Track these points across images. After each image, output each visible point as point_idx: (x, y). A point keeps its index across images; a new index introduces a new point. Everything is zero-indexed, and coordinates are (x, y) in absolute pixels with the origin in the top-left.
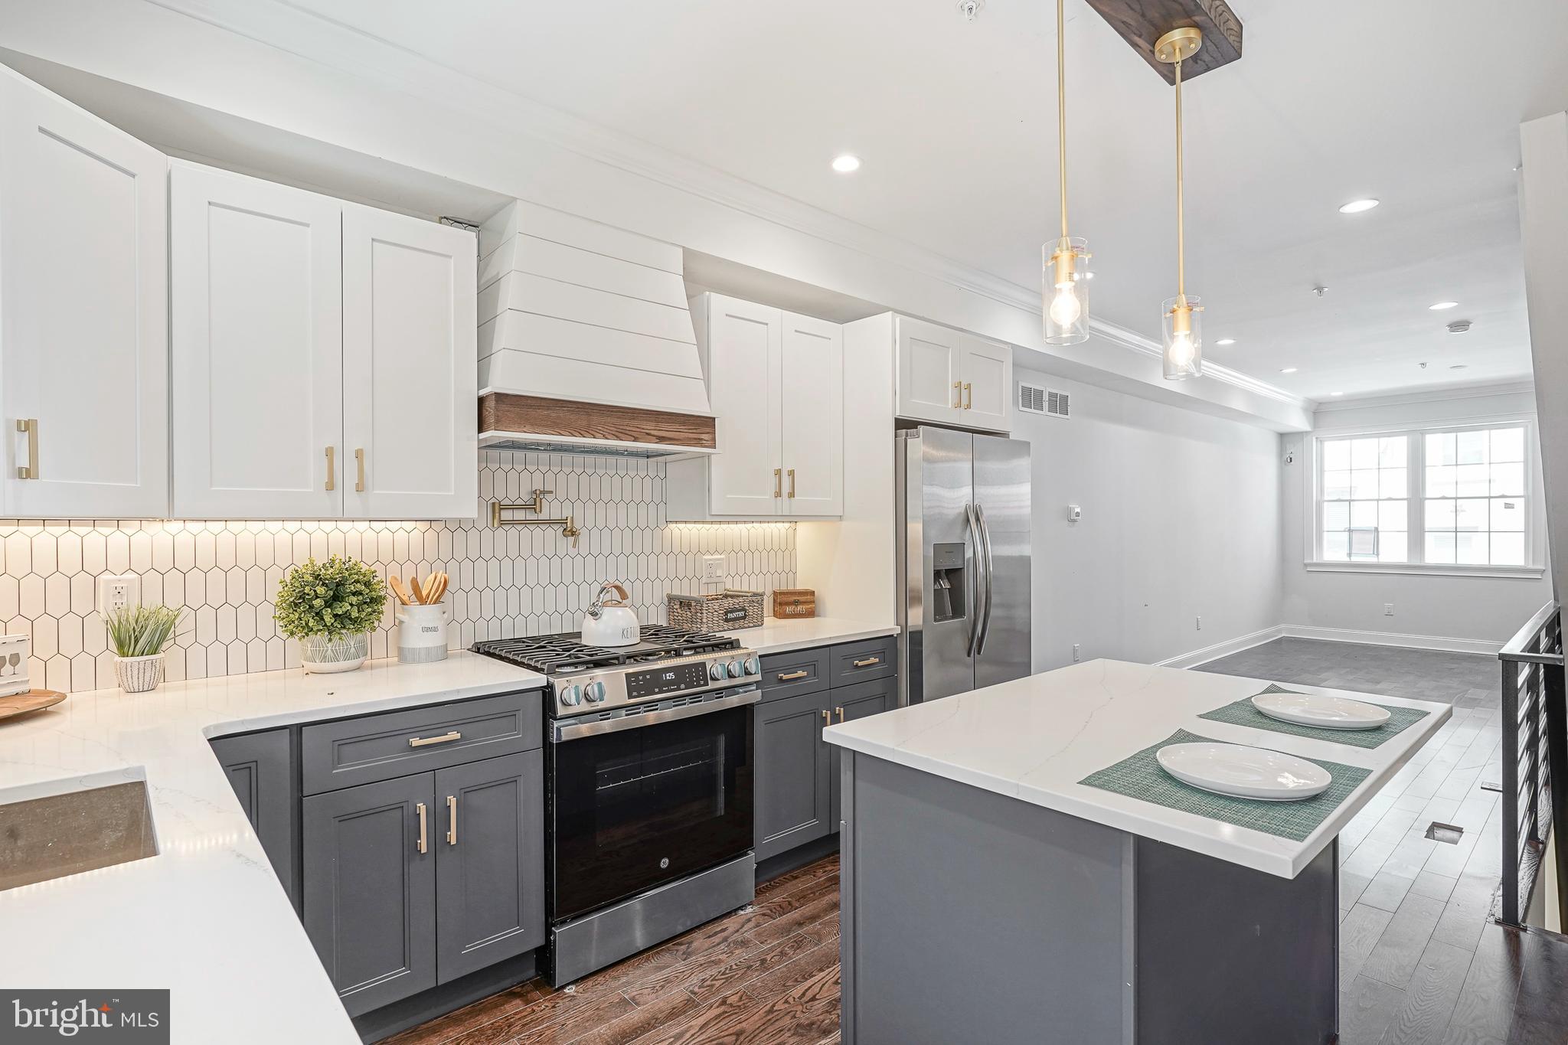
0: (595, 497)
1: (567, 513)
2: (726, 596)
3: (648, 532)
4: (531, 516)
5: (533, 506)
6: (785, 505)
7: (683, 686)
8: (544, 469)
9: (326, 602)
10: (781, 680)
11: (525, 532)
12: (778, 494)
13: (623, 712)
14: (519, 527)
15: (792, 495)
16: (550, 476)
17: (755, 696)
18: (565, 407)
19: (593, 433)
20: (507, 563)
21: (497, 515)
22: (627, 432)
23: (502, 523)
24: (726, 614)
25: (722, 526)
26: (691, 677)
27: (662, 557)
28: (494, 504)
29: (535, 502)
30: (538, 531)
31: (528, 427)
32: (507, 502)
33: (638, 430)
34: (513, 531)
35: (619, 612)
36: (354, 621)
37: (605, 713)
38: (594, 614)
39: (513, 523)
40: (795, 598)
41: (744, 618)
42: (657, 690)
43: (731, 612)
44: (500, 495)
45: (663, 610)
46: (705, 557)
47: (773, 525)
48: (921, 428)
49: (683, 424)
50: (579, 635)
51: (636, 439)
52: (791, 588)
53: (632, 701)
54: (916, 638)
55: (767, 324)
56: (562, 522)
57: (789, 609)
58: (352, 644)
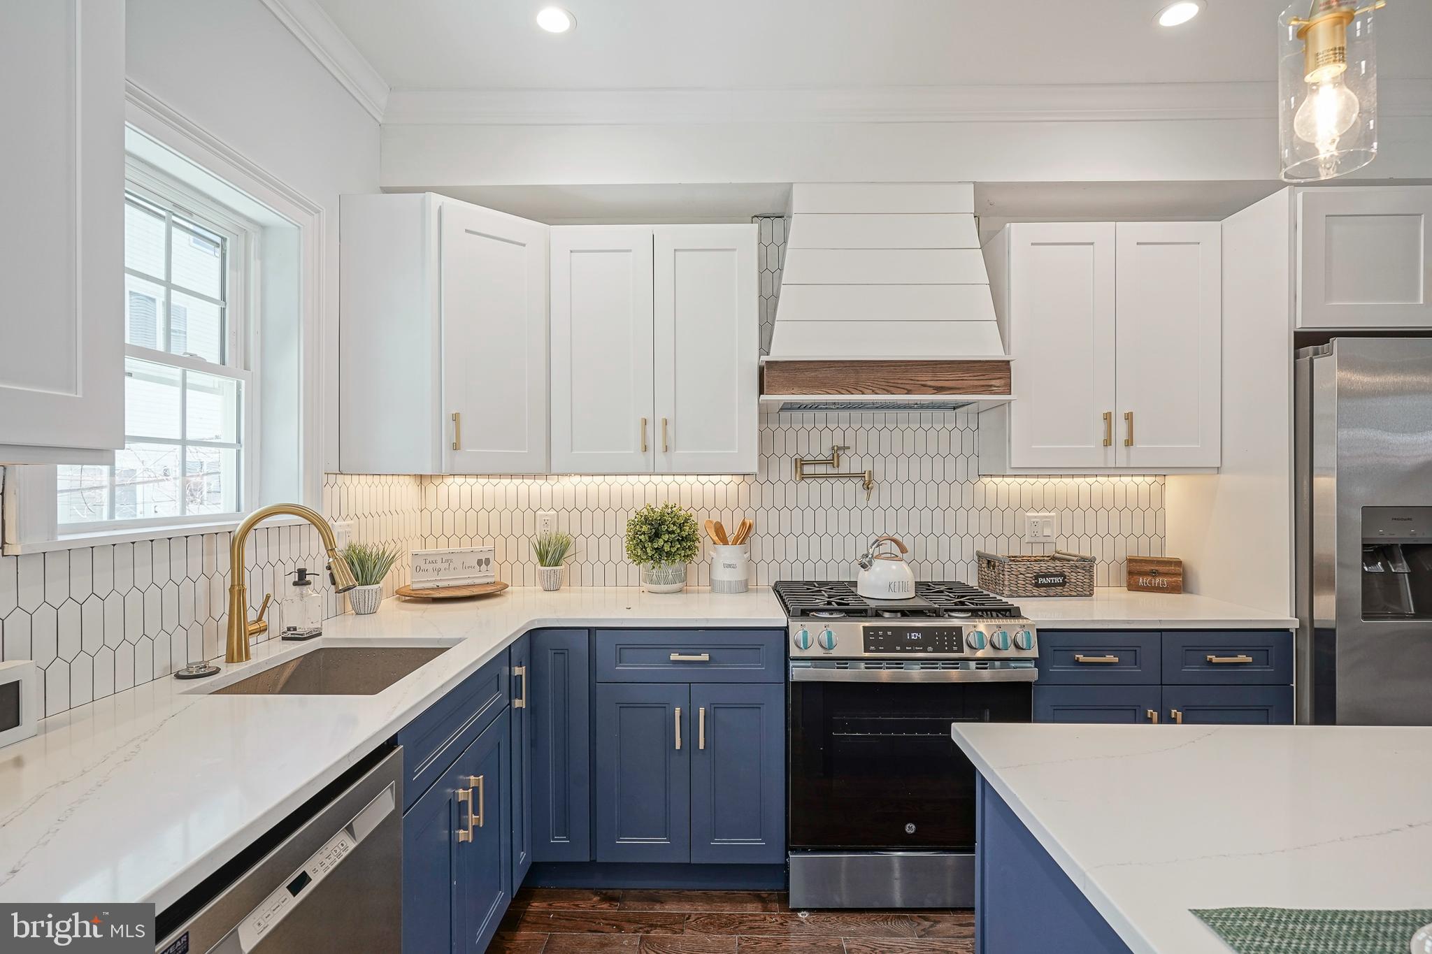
0: (897, 451)
1: (867, 467)
2: (1054, 558)
3: (956, 486)
4: (831, 470)
5: (832, 461)
6: (1119, 455)
7: (930, 649)
8: (844, 426)
9: (650, 537)
10: (1077, 663)
11: (826, 485)
12: (1107, 443)
13: (862, 665)
14: (821, 481)
15: (1129, 443)
16: (850, 433)
17: (1030, 673)
18: (832, 367)
19: (861, 389)
20: (808, 512)
21: (799, 469)
22: (899, 385)
23: (803, 477)
24: (1036, 577)
25: (1052, 480)
26: (941, 641)
27: (974, 512)
28: (796, 459)
29: (833, 458)
30: (838, 485)
31: (796, 389)
32: (809, 458)
33: (912, 382)
34: (815, 484)
35: (894, 566)
36: (669, 554)
37: (843, 662)
38: (864, 566)
39: (815, 476)
40: (1153, 568)
41: (1063, 584)
42: (898, 648)
43: (1045, 576)
44: (803, 452)
45: (974, 567)
46: (1028, 514)
47: (1126, 479)
48: (1335, 342)
49: (967, 371)
50: (855, 584)
51: (909, 392)
52: (1155, 555)
53: (867, 655)
54: (1324, 638)
55: (1092, 244)
56: (861, 476)
57: (1142, 581)
58: (670, 572)
